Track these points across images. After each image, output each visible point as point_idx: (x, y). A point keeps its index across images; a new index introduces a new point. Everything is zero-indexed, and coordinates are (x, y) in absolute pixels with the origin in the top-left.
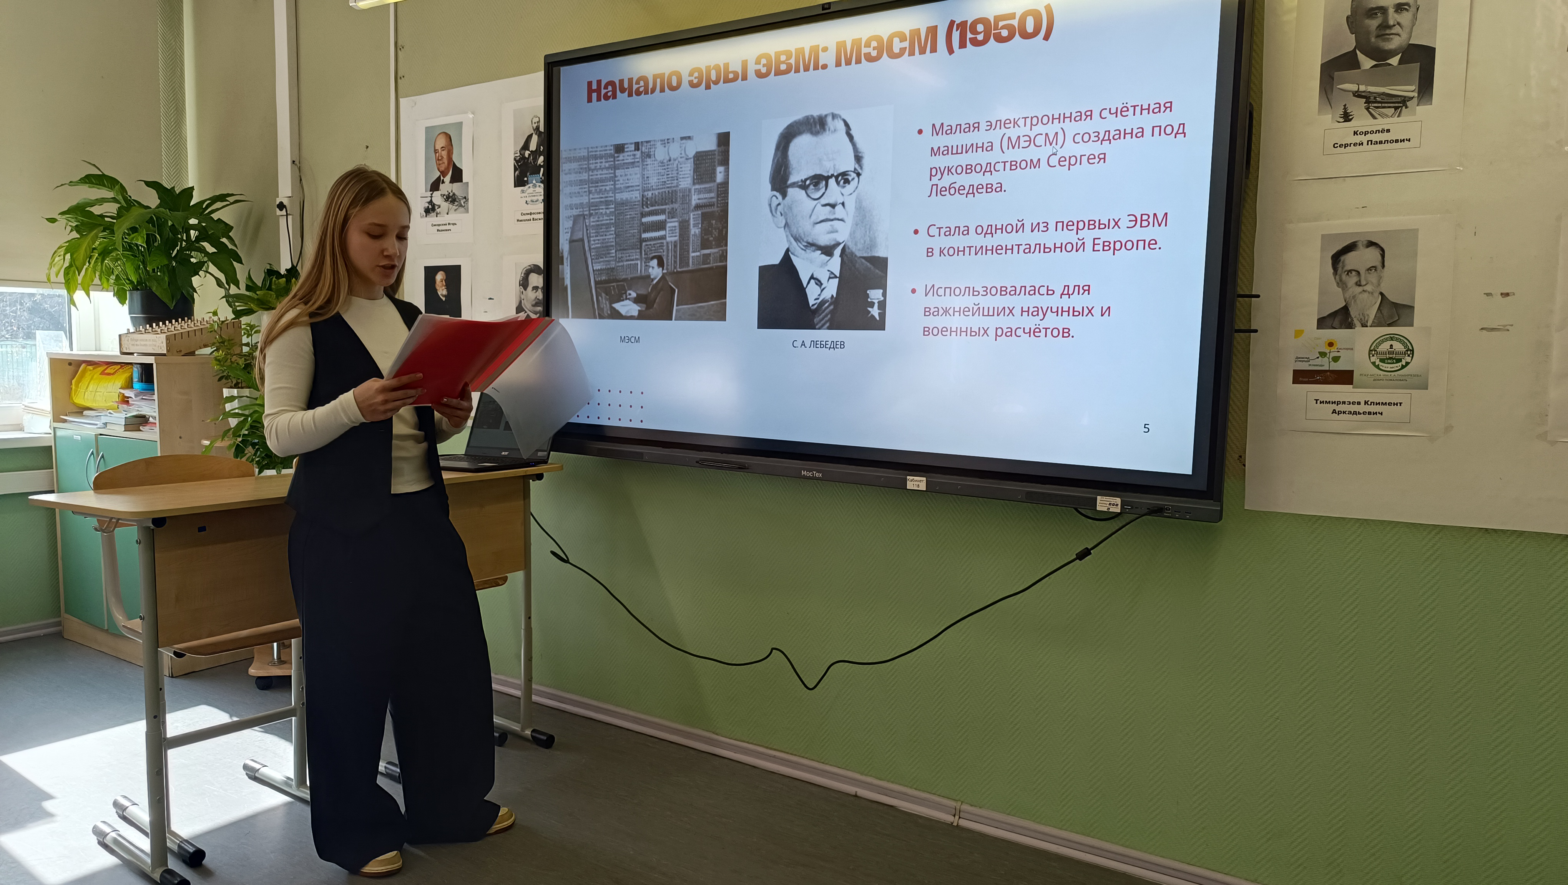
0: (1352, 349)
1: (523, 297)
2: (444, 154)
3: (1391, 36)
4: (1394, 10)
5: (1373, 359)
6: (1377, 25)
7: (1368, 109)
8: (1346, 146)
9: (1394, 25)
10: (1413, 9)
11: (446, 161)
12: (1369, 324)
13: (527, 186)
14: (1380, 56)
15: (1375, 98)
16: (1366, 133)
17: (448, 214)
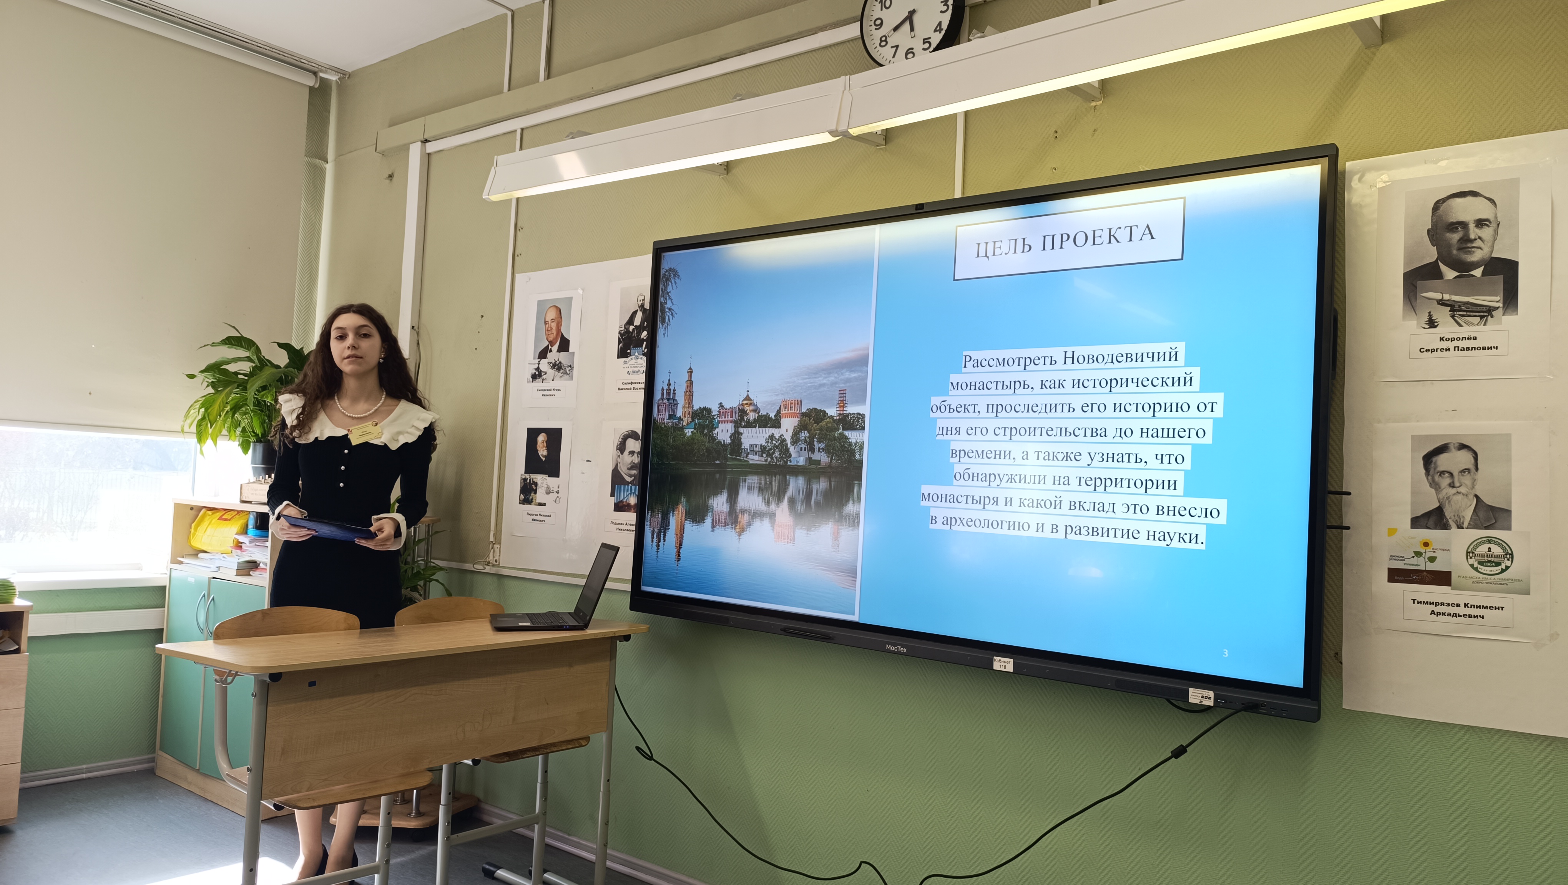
0: (1448, 550)
1: (619, 460)
2: (554, 325)
3: (1473, 250)
4: (1474, 225)
5: (1471, 561)
6: (1458, 238)
7: (1453, 317)
8: (1433, 351)
9: (1476, 239)
10: (1494, 225)
11: (554, 332)
12: (1466, 525)
13: (630, 358)
14: (1463, 268)
15: (1460, 307)
16: (1452, 340)
17: (553, 380)
